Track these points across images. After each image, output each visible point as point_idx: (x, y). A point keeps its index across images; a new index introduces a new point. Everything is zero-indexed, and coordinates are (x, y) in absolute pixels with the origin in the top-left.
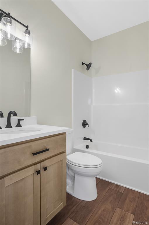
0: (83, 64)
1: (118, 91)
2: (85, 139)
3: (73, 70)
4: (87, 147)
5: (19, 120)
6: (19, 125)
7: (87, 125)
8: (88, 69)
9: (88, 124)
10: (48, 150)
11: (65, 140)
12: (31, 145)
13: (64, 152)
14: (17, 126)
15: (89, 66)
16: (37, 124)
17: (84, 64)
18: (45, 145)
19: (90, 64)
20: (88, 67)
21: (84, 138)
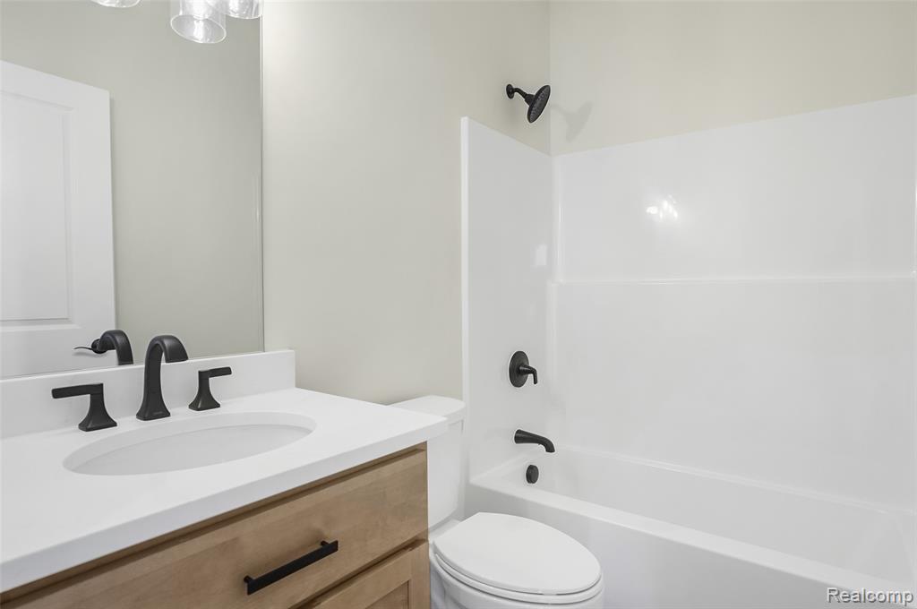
0: (511, 91)
1: (664, 211)
2: (522, 437)
3: (464, 121)
4: (532, 475)
5: (204, 377)
6: (204, 401)
7: (530, 376)
8: (533, 115)
9: (533, 372)
10: (333, 547)
11: (419, 481)
12: (235, 540)
13: (420, 537)
14: (194, 406)
15: (537, 103)
16: (299, 385)
17: (516, 93)
18: (317, 523)
19: (545, 92)
20: (536, 105)
21: (519, 432)
